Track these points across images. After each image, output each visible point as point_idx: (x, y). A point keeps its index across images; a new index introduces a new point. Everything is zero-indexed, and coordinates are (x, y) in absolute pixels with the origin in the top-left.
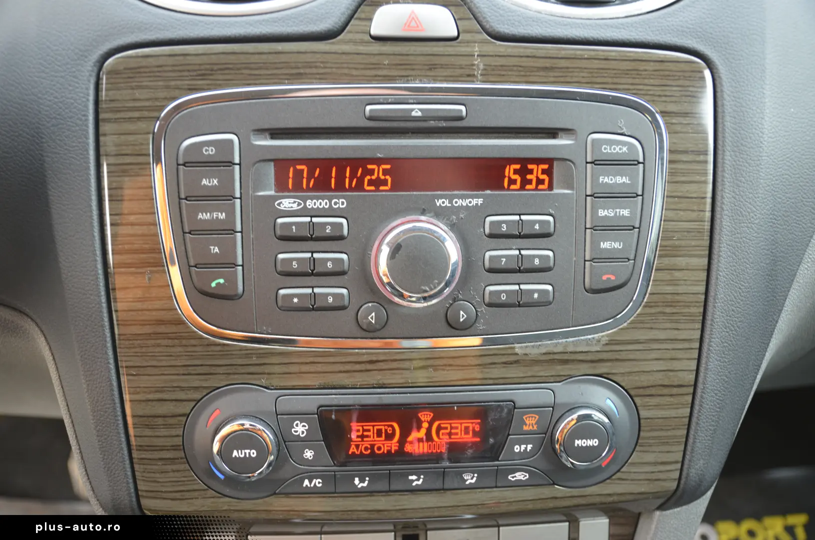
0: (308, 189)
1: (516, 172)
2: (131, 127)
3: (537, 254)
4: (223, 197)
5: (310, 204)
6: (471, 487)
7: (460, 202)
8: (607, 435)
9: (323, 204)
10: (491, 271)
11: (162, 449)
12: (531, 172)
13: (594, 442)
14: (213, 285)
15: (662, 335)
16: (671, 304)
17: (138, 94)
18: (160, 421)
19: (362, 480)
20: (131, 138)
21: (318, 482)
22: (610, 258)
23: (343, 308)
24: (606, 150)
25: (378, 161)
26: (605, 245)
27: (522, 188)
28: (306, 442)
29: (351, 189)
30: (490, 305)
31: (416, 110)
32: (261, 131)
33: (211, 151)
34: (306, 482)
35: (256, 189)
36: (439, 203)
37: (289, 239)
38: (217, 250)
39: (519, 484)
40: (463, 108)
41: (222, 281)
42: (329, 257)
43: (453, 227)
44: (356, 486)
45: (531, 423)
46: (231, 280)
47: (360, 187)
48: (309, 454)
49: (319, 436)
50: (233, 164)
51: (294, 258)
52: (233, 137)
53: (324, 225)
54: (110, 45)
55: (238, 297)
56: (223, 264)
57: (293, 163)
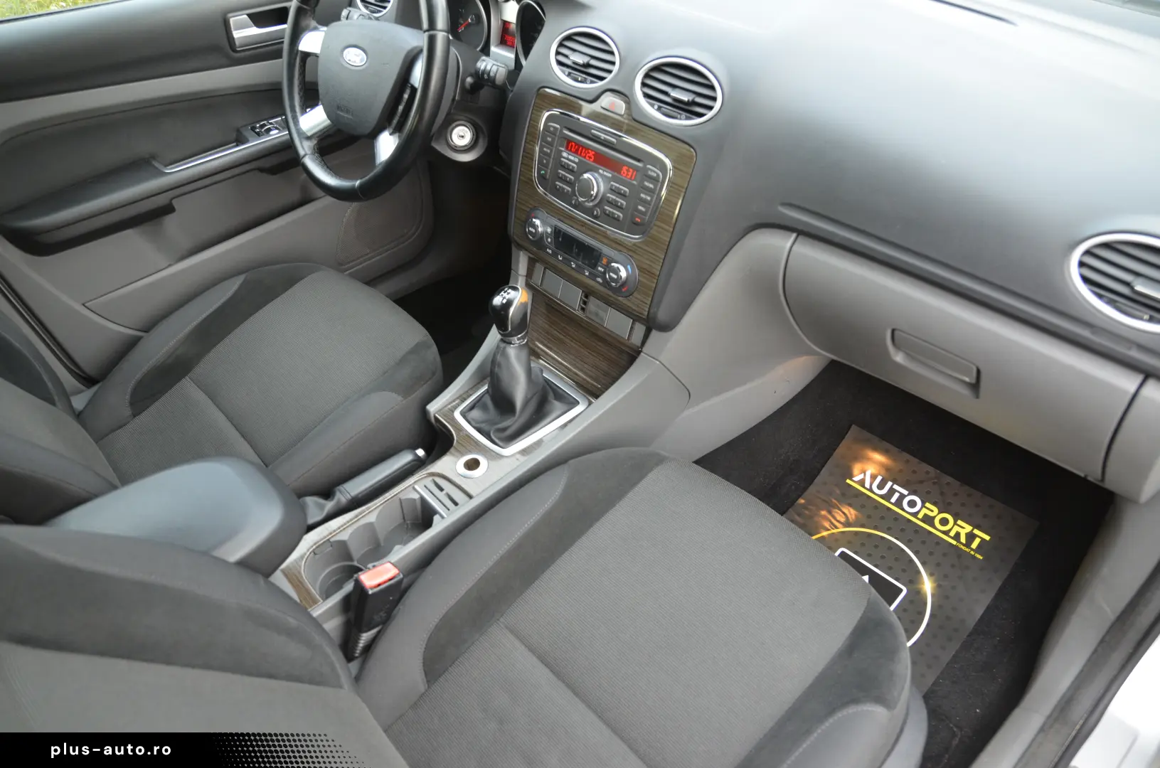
0: (571, 152)
1: (626, 170)
2: (538, 113)
3: (621, 202)
4: (550, 145)
6: (587, 276)
9: (573, 158)
10: (609, 202)
14: (542, 172)
15: (652, 251)
16: (655, 240)
17: (543, 104)
18: (522, 211)
19: (561, 257)
21: (551, 252)
22: (641, 212)
24: (650, 173)
25: (592, 151)
26: (640, 208)
27: (626, 177)
28: (550, 235)
29: (582, 157)
30: (604, 213)
31: (603, 136)
32: (567, 128)
33: (552, 129)
34: (548, 250)
36: (604, 172)
37: (562, 166)
39: (598, 282)
40: (615, 141)
41: (545, 171)
42: (569, 177)
47: (585, 157)
48: (550, 240)
49: (553, 235)
50: (555, 135)
51: (561, 173)
52: (558, 127)
53: (571, 165)
54: (542, 85)
55: (546, 179)
56: (545, 167)
57: (571, 141)
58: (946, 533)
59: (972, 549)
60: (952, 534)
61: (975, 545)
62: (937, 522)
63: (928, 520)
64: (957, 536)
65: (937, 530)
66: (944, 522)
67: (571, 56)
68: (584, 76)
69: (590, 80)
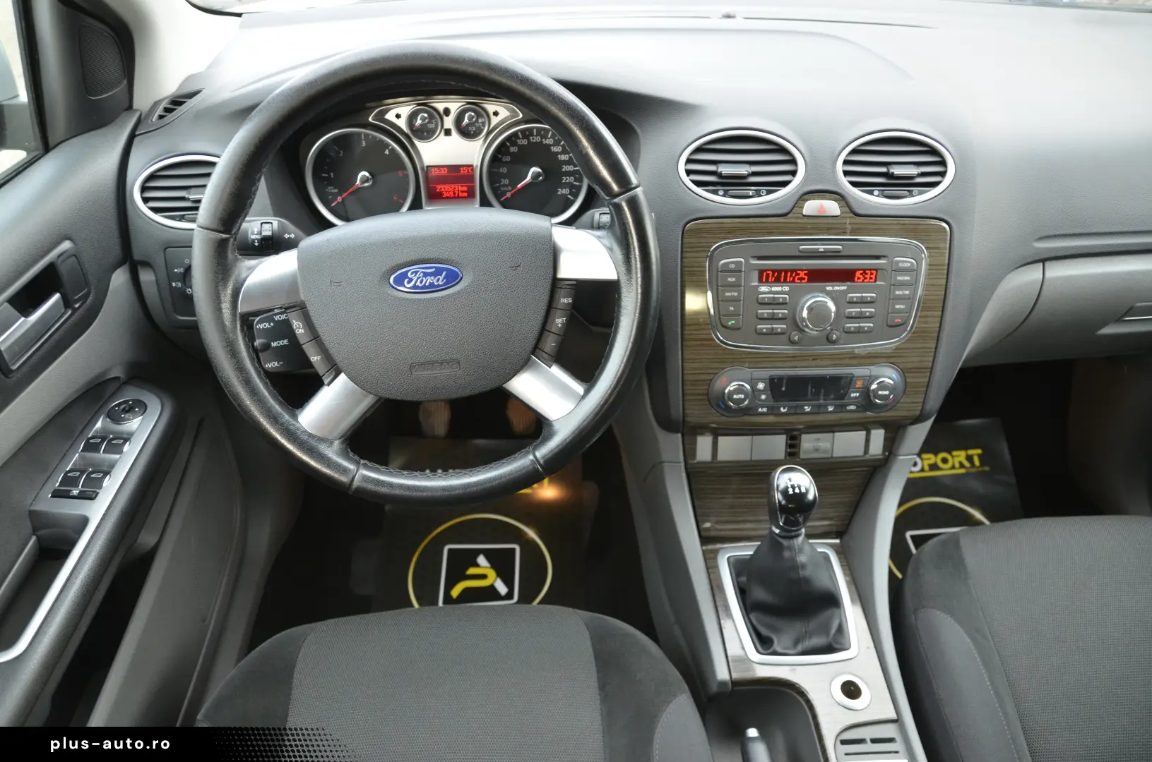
0: (772, 282)
1: (861, 274)
2: (696, 254)
3: (868, 310)
4: (736, 286)
5: (774, 289)
6: (831, 412)
7: (837, 288)
8: (893, 389)
9: (779, 289)
10: (848, 318)
11: (699, 394)
12: (867, 274)
13: (887, 393)
14: (730, 323)
15: (920, 346)
16: (923, 332)
17: (701, 240)
18: (700, 383)
19: (784, 409)
20: (697, 259)
21: (765, 410)
22: (900, 311)
23: (784, 333)
24: (900, 265)
25: (802, 270)
26: (897, 307)
27: (863, 281)
28: (763, 391)
29: (790, 282)
30: (846, 332)
31: (821, 248)
32: (754, 257)
33: (733, 266)
34: (760, 410)
35: (751, 282)
36: (828, 288)
37: (763, 304)
38: (732, 309)
39: (851, 411)
40: (840, 247)
41: (733, 322)
42: (781, 312)
43: (833, 299)
44: (780, 411)
45: (859, 384)
47: (793, 281)
48: (763, 397)
49: (769, 389)
50: (741, 271)
51: (765, 312)
52: (742, 260)
53: (779, 298)
54: (689, 219)
55: (739, 329)
56: (735, 315)
57: (766, 271)
58: (953, 467)
59: (978, 467)
60: (957, 465)
61: (977, 462)
62: (941, 465)
63: (934, 467)
64: (962, 465)
65: (946, 471)
66: (945, 461)
67: (719, 170)
68: (753, 188)
69: (766, 190)
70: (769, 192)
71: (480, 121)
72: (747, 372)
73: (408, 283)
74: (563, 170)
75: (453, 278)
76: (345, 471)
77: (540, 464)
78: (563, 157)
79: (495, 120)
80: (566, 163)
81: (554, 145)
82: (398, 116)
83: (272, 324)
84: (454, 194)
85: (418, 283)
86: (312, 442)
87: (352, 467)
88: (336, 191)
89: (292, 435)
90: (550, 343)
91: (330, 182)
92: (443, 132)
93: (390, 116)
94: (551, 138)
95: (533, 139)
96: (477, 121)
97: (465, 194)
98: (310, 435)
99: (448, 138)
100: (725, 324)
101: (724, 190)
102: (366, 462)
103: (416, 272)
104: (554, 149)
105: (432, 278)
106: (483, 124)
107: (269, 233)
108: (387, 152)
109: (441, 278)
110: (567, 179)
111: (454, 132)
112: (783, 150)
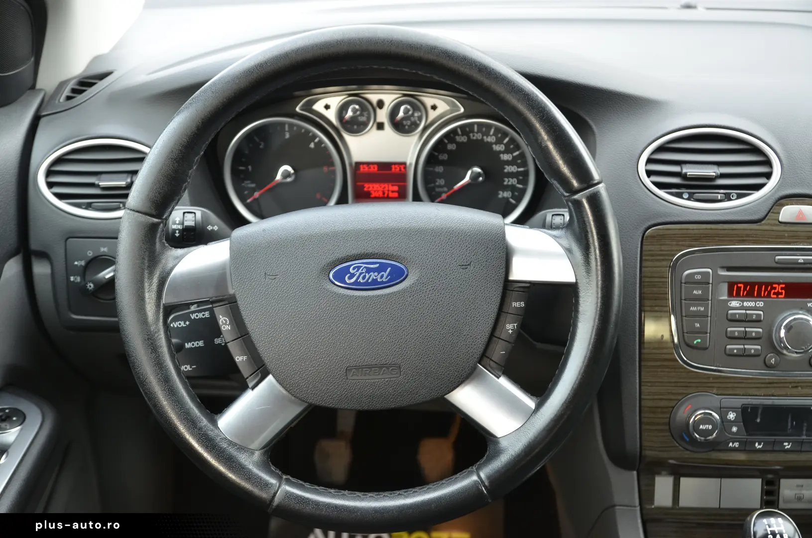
0: (743, 296)
2: (658, 264)
4: (702, 299)
5: (745, 304)
9: (752, 304)
11: (658, 424)
14: (695, 342)
17: (663, 248)
18: (659, 410)
19: (759, 444)
20: (659, 269)
21: (737, 445)
23: (758, 356)
28: (734, 422)
31: (801, 258)
32: (723, 268)
33: (699, 277)
34: (731, 444)
35: (720, 296)
36: (809, 305)
38: (698, 325)
41: (699, 341)
44: (756, 448)
46: (704, 340)
47: (768, 296)
48: (735, 429)
49: (741, 420)
50: (709, 283)
51: (737, 330)
52: (710, 270)
53: (752, 315)
54: (650, 223)
55: (706, 349)
56: (702, 332)
57: (737, 283)
67: (684, 171)
68: (722, 191)
69: (736, 193)
70: (740, 196)
71: (416, 115)
72: (715, 399)
73: (350, 278)
74: (506, 171)
75: (398, 275)
76: (266, 485)
77: (485, 486)
78: (506, 157)
79: (433, 115)
80: (508, 163)
81: (496, 143)
82: (327, 107)
83: (187, 323)
84: (384, 193)
85: (361, 280)
86: (232, 451)
87: (273, 481)
88: (253, 185)
89: (210, 443)
90: (499, 351)
91: (247, 176)
92: (375, 126)
93: (319, 107)
94: (493, 135)
95: (474, 136)
96: (413, 115)
97: (396, 195)
98: (231, 443)
99: (380, 132)
100: (691, 344)
101: (689, 193)
102: (289, 477)
103: (359, 268)
104: (497, 148)
105: (376, 274)
106: (420, 119)
107: (192, 224)
108: (312, 145)
109: (385, 275)
110: (509, 181)
111: (387, 126)
112: (756, 150)
